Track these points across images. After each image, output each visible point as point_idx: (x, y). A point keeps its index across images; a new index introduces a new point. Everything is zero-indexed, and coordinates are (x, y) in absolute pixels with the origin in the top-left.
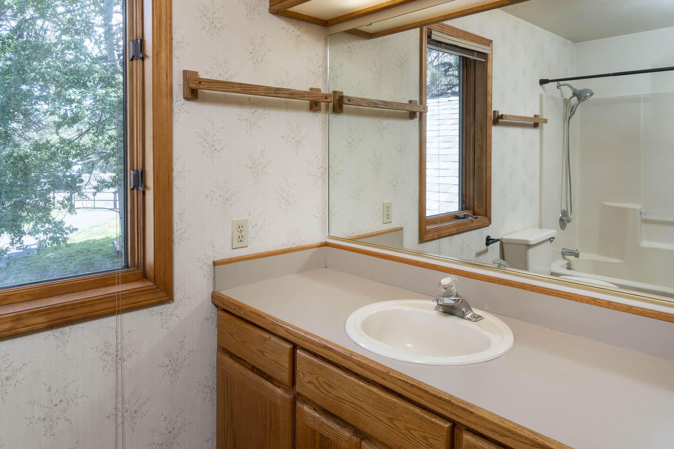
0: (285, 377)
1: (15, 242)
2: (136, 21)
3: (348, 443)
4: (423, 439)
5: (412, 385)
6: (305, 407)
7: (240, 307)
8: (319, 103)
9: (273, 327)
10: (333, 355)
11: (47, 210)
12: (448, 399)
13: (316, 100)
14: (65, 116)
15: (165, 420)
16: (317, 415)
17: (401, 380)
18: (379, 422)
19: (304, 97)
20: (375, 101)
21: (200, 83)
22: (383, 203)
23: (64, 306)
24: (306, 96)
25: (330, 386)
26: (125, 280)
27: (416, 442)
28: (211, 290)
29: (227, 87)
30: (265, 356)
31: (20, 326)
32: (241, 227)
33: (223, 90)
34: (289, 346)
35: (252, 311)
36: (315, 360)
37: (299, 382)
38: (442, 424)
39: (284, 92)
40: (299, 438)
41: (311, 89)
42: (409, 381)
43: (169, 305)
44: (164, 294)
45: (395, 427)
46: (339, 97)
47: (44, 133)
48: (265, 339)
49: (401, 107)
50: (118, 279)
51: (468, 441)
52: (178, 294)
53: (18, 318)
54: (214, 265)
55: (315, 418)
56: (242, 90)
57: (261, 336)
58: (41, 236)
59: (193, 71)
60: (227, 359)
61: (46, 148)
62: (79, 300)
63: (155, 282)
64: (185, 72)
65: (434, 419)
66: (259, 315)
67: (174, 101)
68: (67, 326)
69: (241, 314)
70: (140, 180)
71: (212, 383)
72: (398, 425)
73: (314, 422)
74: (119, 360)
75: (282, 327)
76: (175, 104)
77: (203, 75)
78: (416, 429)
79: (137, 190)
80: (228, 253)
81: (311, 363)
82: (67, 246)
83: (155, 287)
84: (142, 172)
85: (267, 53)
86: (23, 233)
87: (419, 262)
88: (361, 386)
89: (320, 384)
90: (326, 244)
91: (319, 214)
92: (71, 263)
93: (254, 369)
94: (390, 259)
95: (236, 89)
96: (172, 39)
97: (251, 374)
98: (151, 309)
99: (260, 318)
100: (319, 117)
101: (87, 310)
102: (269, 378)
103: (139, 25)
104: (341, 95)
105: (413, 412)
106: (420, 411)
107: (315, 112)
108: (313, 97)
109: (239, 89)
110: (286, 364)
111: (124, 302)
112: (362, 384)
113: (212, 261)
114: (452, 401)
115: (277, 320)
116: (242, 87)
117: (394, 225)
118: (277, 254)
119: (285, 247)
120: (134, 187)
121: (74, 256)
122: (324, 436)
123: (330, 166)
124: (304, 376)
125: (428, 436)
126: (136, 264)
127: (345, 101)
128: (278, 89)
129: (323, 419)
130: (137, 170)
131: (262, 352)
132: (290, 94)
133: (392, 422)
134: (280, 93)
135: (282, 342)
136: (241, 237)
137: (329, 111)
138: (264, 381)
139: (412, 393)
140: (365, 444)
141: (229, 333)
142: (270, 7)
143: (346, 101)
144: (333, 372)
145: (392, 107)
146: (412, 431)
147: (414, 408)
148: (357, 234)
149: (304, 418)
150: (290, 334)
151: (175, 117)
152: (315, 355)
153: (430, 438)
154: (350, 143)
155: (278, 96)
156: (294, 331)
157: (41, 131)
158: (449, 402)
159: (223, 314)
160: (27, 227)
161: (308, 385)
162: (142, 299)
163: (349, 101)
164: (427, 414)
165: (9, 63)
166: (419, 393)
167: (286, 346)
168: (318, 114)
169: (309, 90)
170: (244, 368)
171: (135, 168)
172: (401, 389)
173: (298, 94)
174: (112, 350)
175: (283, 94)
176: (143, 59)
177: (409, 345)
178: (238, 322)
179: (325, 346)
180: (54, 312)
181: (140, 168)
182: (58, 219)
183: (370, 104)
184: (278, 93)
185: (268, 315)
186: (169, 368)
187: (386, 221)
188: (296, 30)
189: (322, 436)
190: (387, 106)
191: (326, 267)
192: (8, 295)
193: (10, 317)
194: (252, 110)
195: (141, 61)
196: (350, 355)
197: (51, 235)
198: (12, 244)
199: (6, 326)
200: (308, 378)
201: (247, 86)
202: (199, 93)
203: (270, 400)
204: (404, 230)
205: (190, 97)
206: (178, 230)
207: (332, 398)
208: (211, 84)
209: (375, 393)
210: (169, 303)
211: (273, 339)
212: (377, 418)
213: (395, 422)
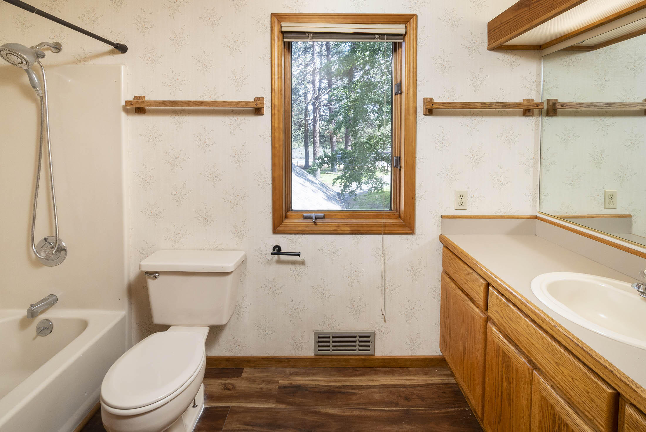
0: (481, 301)
1: (358, 187)
2: (398, 72)
3: (523, 366)
4: (585, 391)
5: (576, 343)
6: (493, 328)
7: (455, 247)
8: (531, 111)
9: (474, 266)
10: (513, 298)
11: (374, 172)
12: (611, 368)
13: (528, 108)
14: (382, 121)
15: (409, 302)
16: (501, 336)
17: (567, 336)
18: (547, 361)
19: (516, 107)
20: (594, 104)
21: (433, 105)
22: (605, 191)
23: (357, 224)
24: (516, 106)
25: (511, 320)
26: (389, 217)
27: (578, 391)
28: (440, 233)
29: (452, 106)
30: (468, 283)
31: (339, 230)
32: (461, 196)
33: (449, 107)
34: (484, 282)
35: (462, 252)
36: (501, 297)
37: (489, 309)
38: (604, 388)
39: (497, 105)
40: (488, 347)
41: (524, 100)
42: (574, 340)
43: (412, 236)
44: (409, 229)
45: (561, 371)
46: (553, 103)
47: (375, 130)
48: (469, 273)
49: (629, 106)
50: (384, 215)
51: (630, 414)
52: (417, 231)
53: (338, 226)
54: (442, 218)
55: (499, 338)
56: (463, 106)
57: (467, 270)
58: (371, 186)
59: (429, 98)
60: (447, 278)
61: (373, 139)
62: (365, 223)
63: (404, 221)
64: (424, 99)
65: (597, 380)
66: (466, 256)
67: (417, 117)
68: (359, 234)
69: (456, 252)
70: (398, 162)
71: (439, 290)
72: (563, 371)
73: (499, 340)
74: (383, 259)
75: (480, 268)
76: (418, 118)
77: (436, 100)
78: (579, 380)
79: (397, 168)
80: (451, 212)
81: (498, 298)
82: (382, 192)
83: (404, 224)
84: (399, 158)
85: (485, 78)
86: (362, 183)
87: (630, 248)
88: (534, 329)
89: (503, 315)
90: (536, 218)
91: (530, 193)
92: (386, 202)
93: (462, 290)
94: (596, 240)
95: (458, 106)
96: (417, 80)
97: (460, 293)
98: (401, 236)
99: (467, 258)
100: (532, 120)
101: (368, 229)
102: (471, 300)
103: (399, 75)
104: (555, 102)
105: (577, 366)
106: (584, 368)
107: (528, 117)
108: (524, 106)
109: (461, 106)
110: (482, 294)
111: (387, 229)
112: (535, 327)
113: (440, 215)
114: (615, 372)
115: (477, 262)
116: (462, 105)
117: (619, 211)
118: (490, 218)
119: (497, 214)
120: (395, 166)
121: (387, 198)
122: (505, 353)
123: (542, 158)
124: (493, 306)
125: (590, 391)
126: (396, 209)
127: (557, 106)
128: (492, 103)
129: (505, 341)
130: (397, 156)
131: (467, 281)
132: (502, 106)
133: (558, 366)
134: (493, 106)
135: (480, 278)
136: (461, 203)
137: (542, 115)
138: (468, 300)
139: (576, 350)
140: (536, 373)
141: (449, 263)
142: (488, 46)
143: (559, 106)
144: (513, 310)
145: (617, 107)
146: (574, 380)
147: (578, 363)
148: (571, 213)
149: (492, 334)
150: (485, 274)
151: (418, 126)
152: (502, 295)
153: (592, 393)
154: (564, 140)
155: (492, 108)
156: (487, 273)
157: (374, 129)
158: (612, 372)
159: (446, 250)
160: (364, 180)
161: (495, 313)
162: (396, 229)
163: (562, 106)
164: (591, 373)
165: (358, 95)
166: (584, 353)
167: (482, 281)
168: (531, 118)
169: (522, 101)
170: (457, 287)
171: (396, 156)
172: (567, 344)
173: (510, 105)
174: (380, 253)
175: (496, 106)
176: (401, 94)
177: (602, 316)
178: (454, 257)
179: (508, 290)
180: (353, 226)
181: (398, 156)
182: (379, 177)
183: (587, 106)
184: (492, 106)
185: (472, 258)
186: (411, 272)
187: (607, 207)
188: (511, 58)
189: (504, 352)
190: (610, 107)
191: (536, 235)
192: (336, 214)
193: (335, 224)
194: (472, 118)
195: (400, 95)
196: (526, 303)
197: (375, 185)
198: (357, 188)
199: (334, 228)
200: (495, 308)
201: (466, 104)
202: (433, 111)
203: (471, 314)
204: (633, 218)
205: (428, 114)
206: (418, 193)
207: (512, 329)
208: (440, 105)
209: (545, 338)
210: (412, 235)
211: (474, 274)
212: (546, 358)
213: (560, 367)
